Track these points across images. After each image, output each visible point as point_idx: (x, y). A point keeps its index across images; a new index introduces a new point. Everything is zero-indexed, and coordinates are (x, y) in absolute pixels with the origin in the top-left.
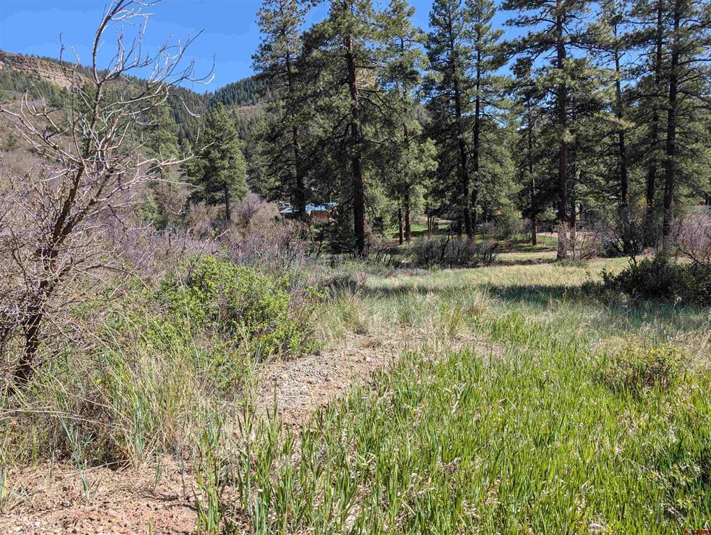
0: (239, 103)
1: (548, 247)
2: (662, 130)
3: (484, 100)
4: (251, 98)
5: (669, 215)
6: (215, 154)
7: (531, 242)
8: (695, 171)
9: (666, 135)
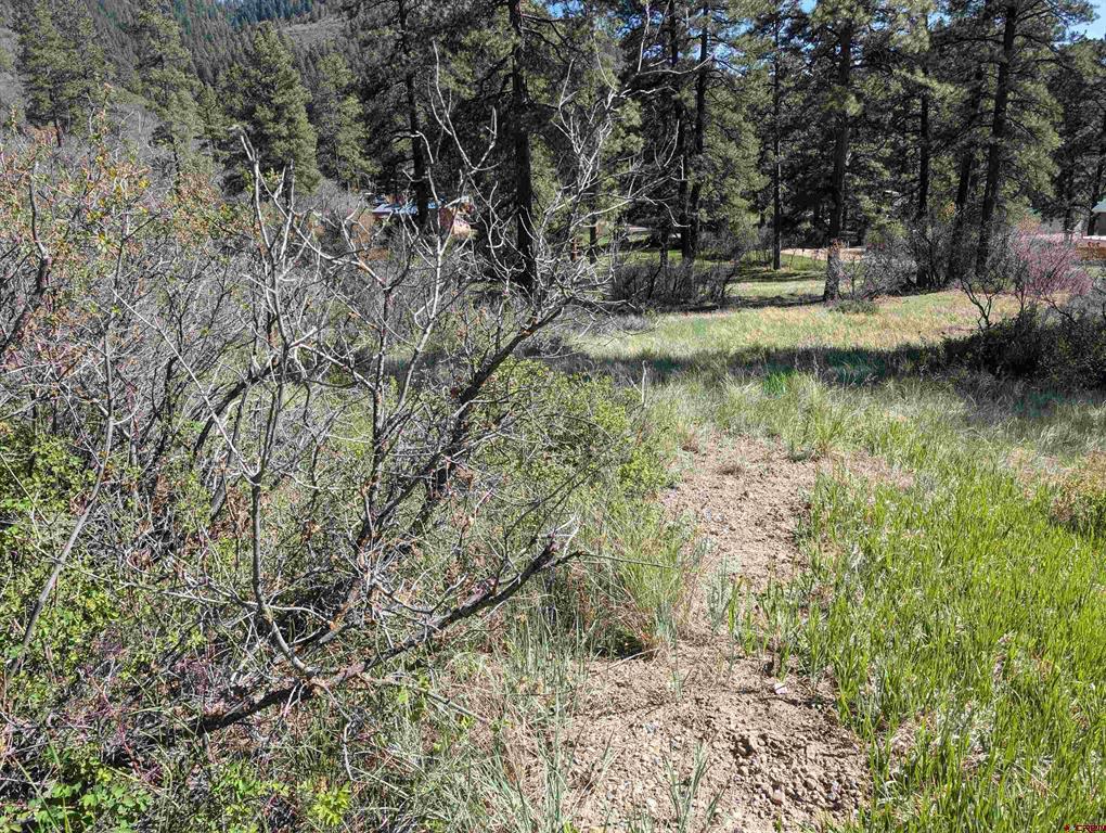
0: (288, 18)
1: (797, 272)
2: (986, 95)
3: (714, 35)
4: (308, 10)
5: (989, 231)
6: (264, 112)
7: (772, 264)
8: (1031, 162)
9: (991, 104)
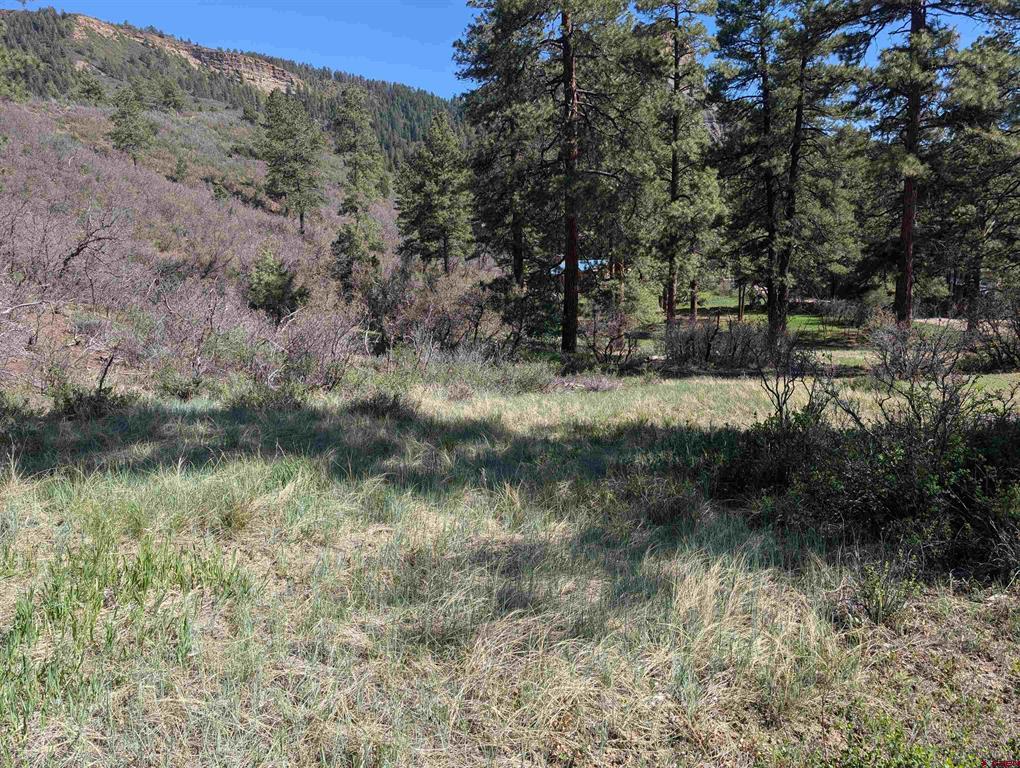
6: (431, 186)
